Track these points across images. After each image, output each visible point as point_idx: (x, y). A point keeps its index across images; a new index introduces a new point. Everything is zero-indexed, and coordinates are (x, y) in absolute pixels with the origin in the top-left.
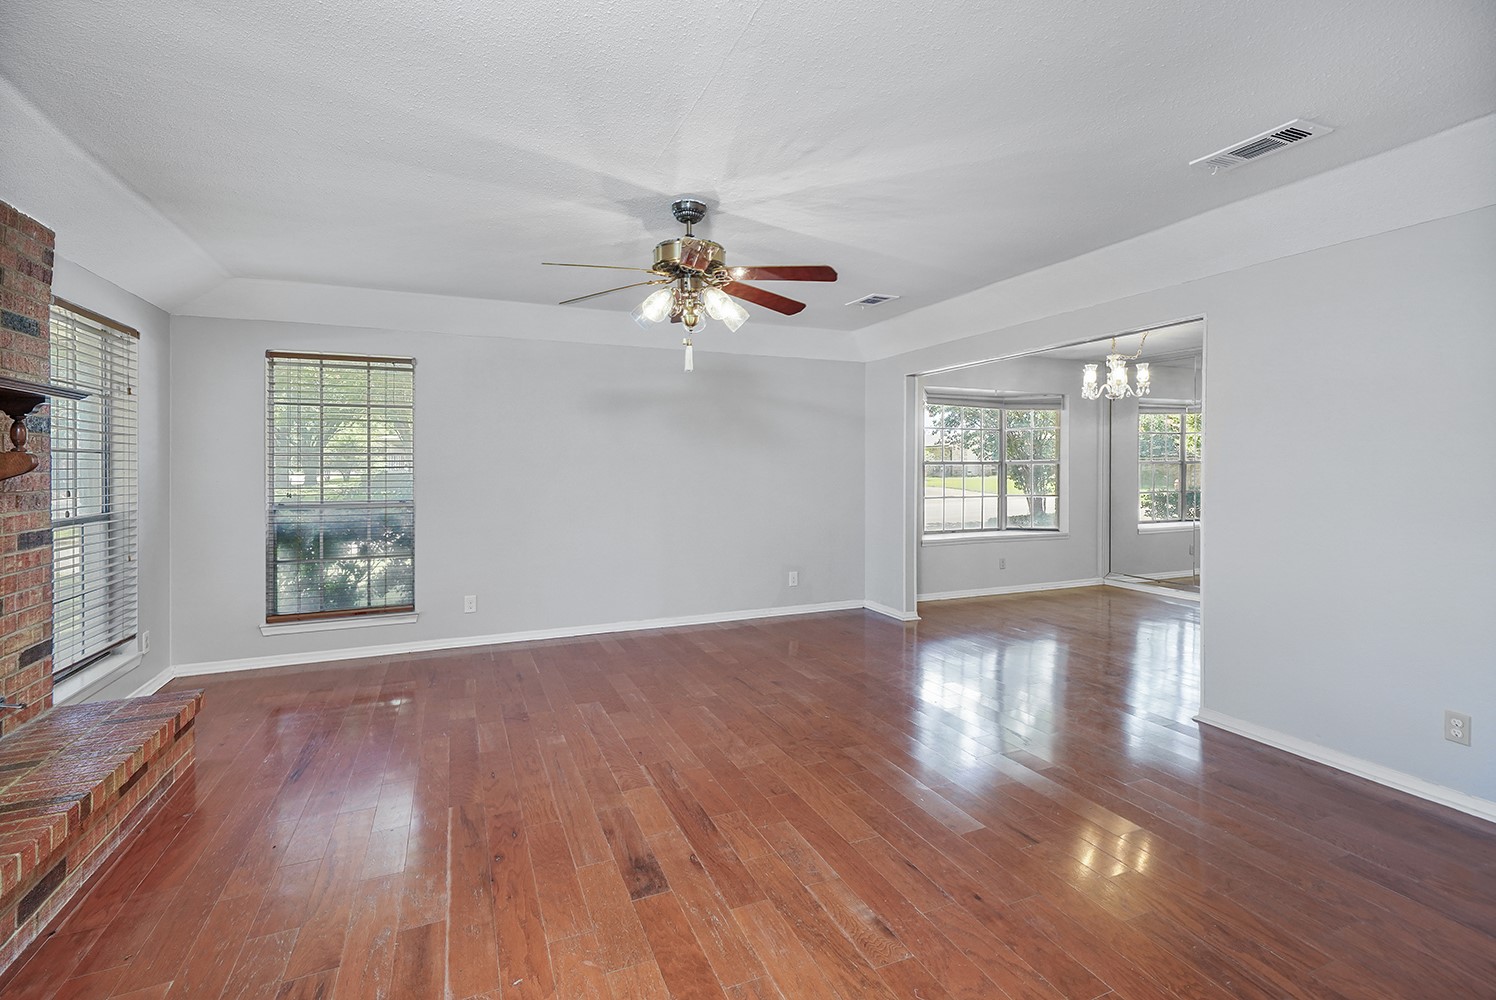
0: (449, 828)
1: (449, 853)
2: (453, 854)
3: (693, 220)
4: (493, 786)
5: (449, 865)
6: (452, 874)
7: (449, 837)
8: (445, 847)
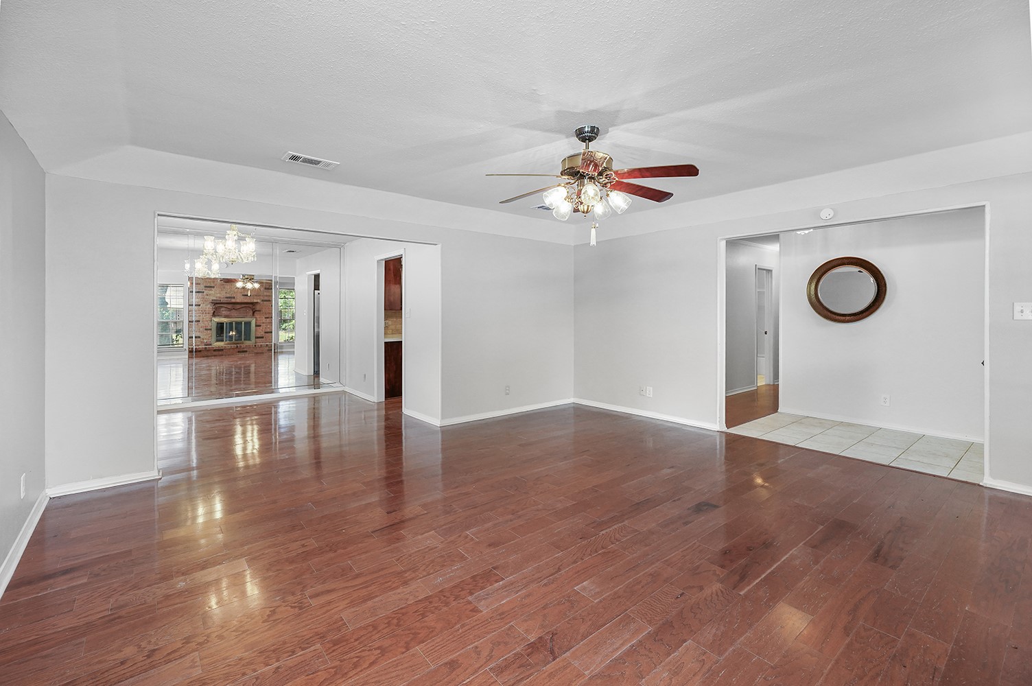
0: (757, 581)
1: (773, 568)
2: (772, 566)
3: (591, 139)
4: (693, 587)
5: (779, 563)
6: (782, 558)
7: (763, 576)
8: (773, 572)
